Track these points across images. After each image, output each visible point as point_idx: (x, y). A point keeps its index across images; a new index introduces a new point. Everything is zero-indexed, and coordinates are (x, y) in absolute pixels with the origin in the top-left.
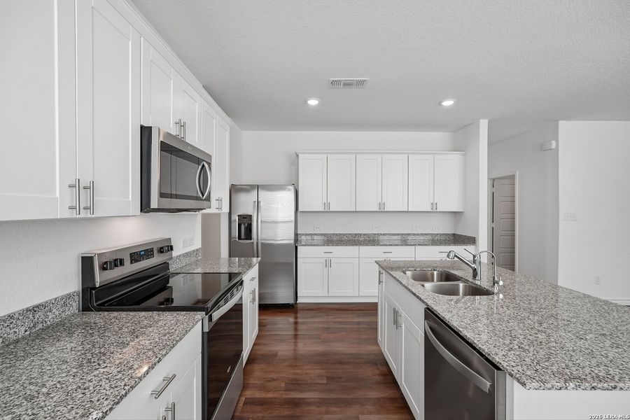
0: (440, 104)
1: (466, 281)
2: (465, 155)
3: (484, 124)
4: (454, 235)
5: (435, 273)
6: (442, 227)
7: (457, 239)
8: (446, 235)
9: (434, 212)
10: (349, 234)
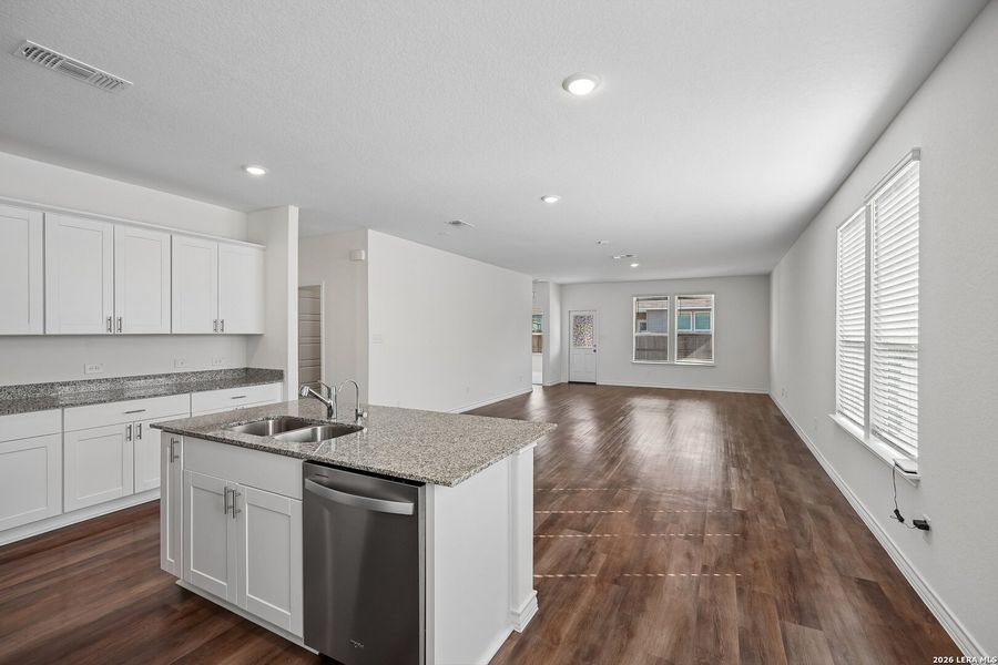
0: (243, 168)
1: (321, 423)
2: (264, 250)
3: (293, 213)
4: (247, 369)
5: (271, 422)
6: (228, 358)
7: (251, 376)
8: (234, 371)
9: (218, 334)
10: (17, 387)
